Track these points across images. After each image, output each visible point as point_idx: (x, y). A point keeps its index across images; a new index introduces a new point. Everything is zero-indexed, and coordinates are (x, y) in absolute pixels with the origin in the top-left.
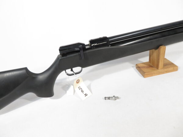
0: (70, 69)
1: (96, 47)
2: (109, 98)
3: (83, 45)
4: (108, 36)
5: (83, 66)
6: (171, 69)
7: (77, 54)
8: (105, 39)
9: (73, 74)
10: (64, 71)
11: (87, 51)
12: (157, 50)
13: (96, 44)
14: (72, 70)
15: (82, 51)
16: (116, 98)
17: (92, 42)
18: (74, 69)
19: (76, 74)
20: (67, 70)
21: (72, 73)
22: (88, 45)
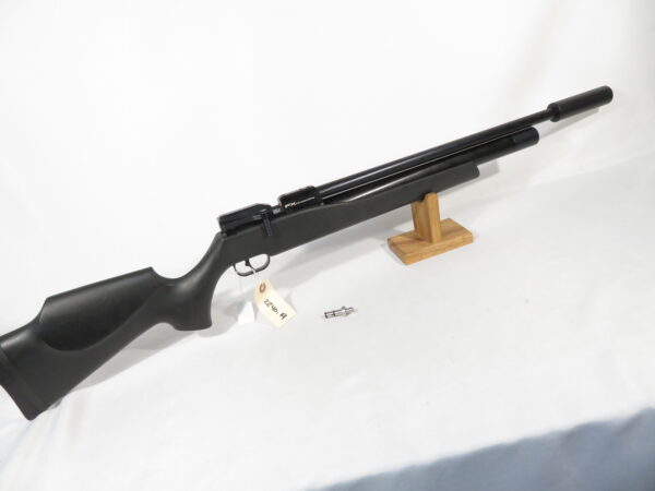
0: (244, 262)
1: (295, 209)
2: (334, 314)
3: (268, 207)
4: (316, 185)
5: (271, 251)
6: (459, 239)
7: (257, 227)
8: (310, 191)
9: (252, 273)
10: (232, 267)
11: (278, 220)
12: (423, 204)
13: (293, 204)
14: (248, 264)
15: (266, 222)
16: (348, 311)
17: (285, 199)
18: (252, 260)
19: (258, 271)
20: (237, 265)
21: (248, 269)
22: (277, 207)
